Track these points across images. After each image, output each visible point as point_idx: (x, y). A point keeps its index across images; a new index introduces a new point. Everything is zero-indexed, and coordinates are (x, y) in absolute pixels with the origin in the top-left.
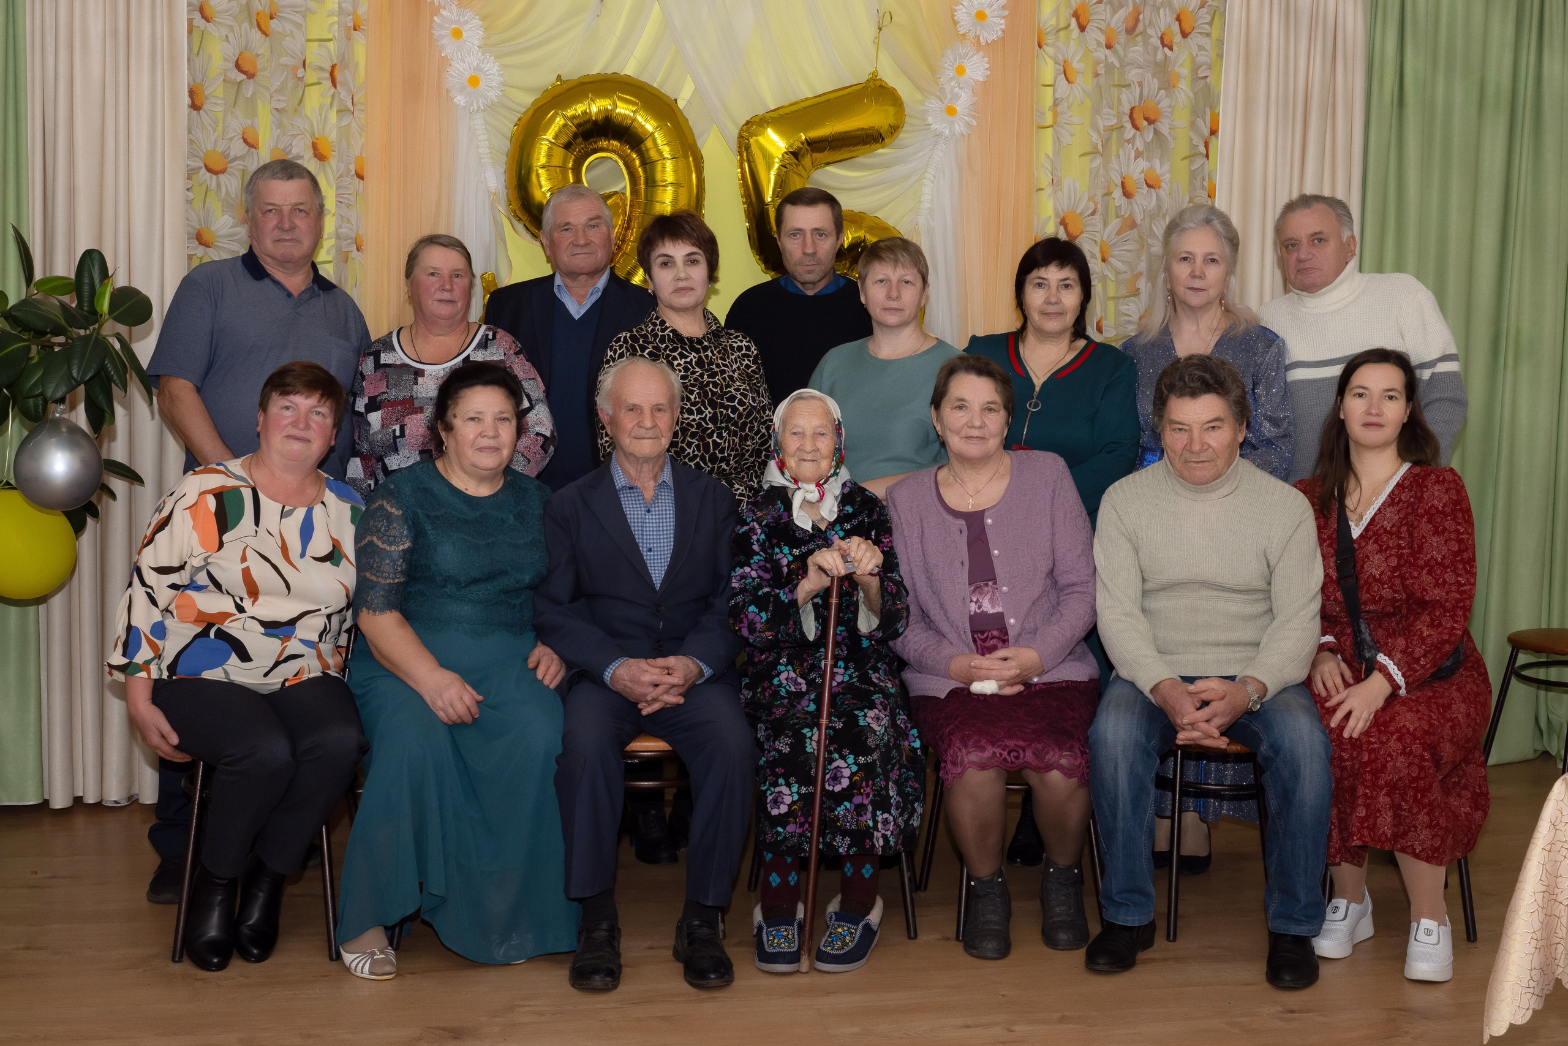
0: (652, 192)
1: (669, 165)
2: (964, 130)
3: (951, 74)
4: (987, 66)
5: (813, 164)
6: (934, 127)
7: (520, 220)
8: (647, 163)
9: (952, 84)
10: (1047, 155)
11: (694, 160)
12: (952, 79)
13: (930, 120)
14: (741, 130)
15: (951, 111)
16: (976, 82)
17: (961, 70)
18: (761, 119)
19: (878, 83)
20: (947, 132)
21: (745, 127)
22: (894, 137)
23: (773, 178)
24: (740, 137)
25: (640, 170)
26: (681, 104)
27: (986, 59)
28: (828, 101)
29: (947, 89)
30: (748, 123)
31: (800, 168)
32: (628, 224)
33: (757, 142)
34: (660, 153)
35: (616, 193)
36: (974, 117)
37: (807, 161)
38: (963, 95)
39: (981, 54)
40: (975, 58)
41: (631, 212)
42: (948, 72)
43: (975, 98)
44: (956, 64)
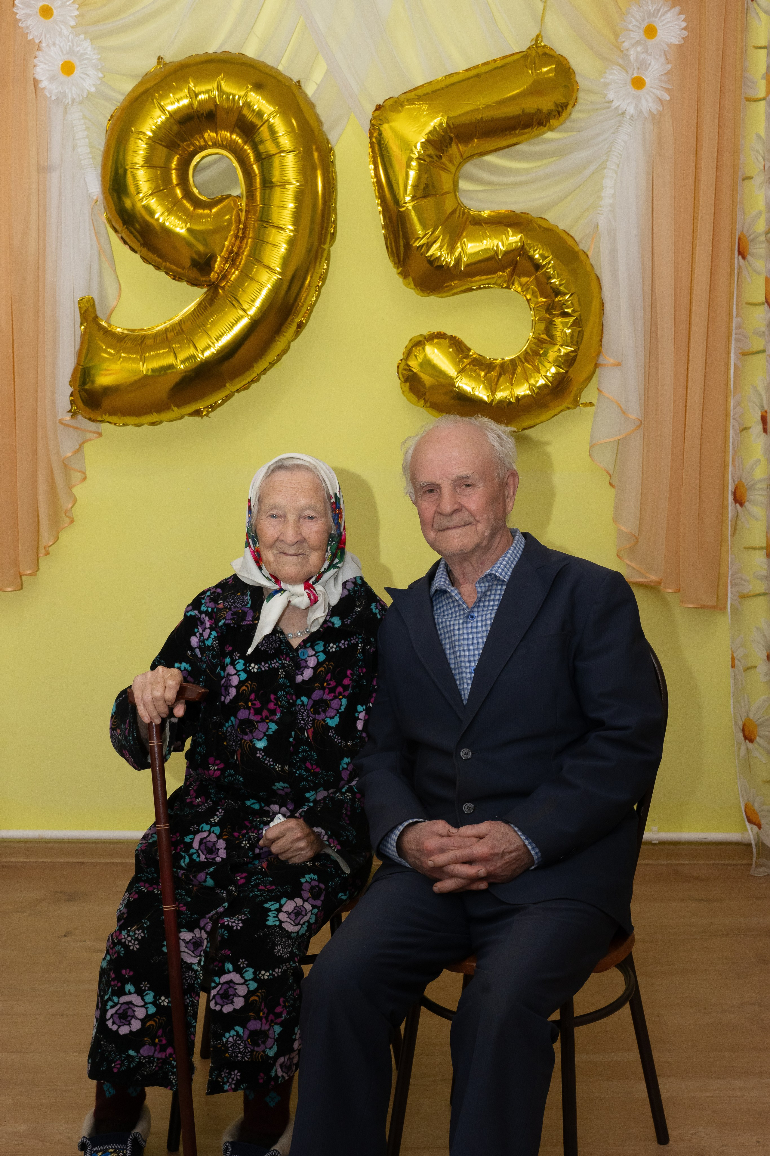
0: (270, 195)
1: (290, 161)
2: (655, 107)
3: (637, 35)
4: (684, 24)
5: (461, 156)
6: (615, 104)
7: (116, 231)
8: (264, 159)
9: (639, 49)
10: (758, 135)
11: (320, 156)
12: (638, 43)
13: (611, 96)
14: (374, 118)
15: (638, 83)
16: (670, 45)
17: (650, 31)
18: (396, 102)
19: (540, 51)
20: (631, 110)
21: (377, 113)
22: (561, 119)
23: (412, 174)
24: (373, 125)
25: (255, 167)
26: (310, 90)
27: (683, 17)
28: (478, 76)
29: (632, 53)
30: (379, 108)
31: (444, 160)
32: (243, 233)
33: (392, 129)
34: (278, 145)
35: (229, 196)
36: (668, 91)
37: (454, 150)
38: (653, 62)
39: (677, 9)
40: (669, 15)
41: (247, 218)
42: (632, 35)
43: (669, 67)
44: (644, 25)
